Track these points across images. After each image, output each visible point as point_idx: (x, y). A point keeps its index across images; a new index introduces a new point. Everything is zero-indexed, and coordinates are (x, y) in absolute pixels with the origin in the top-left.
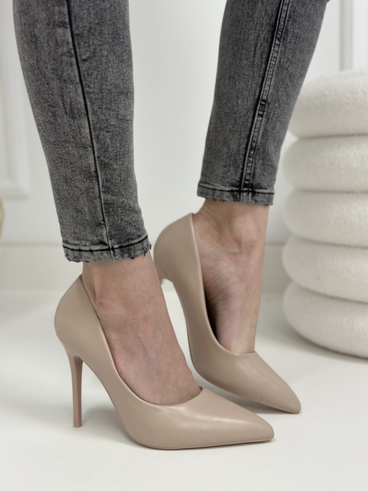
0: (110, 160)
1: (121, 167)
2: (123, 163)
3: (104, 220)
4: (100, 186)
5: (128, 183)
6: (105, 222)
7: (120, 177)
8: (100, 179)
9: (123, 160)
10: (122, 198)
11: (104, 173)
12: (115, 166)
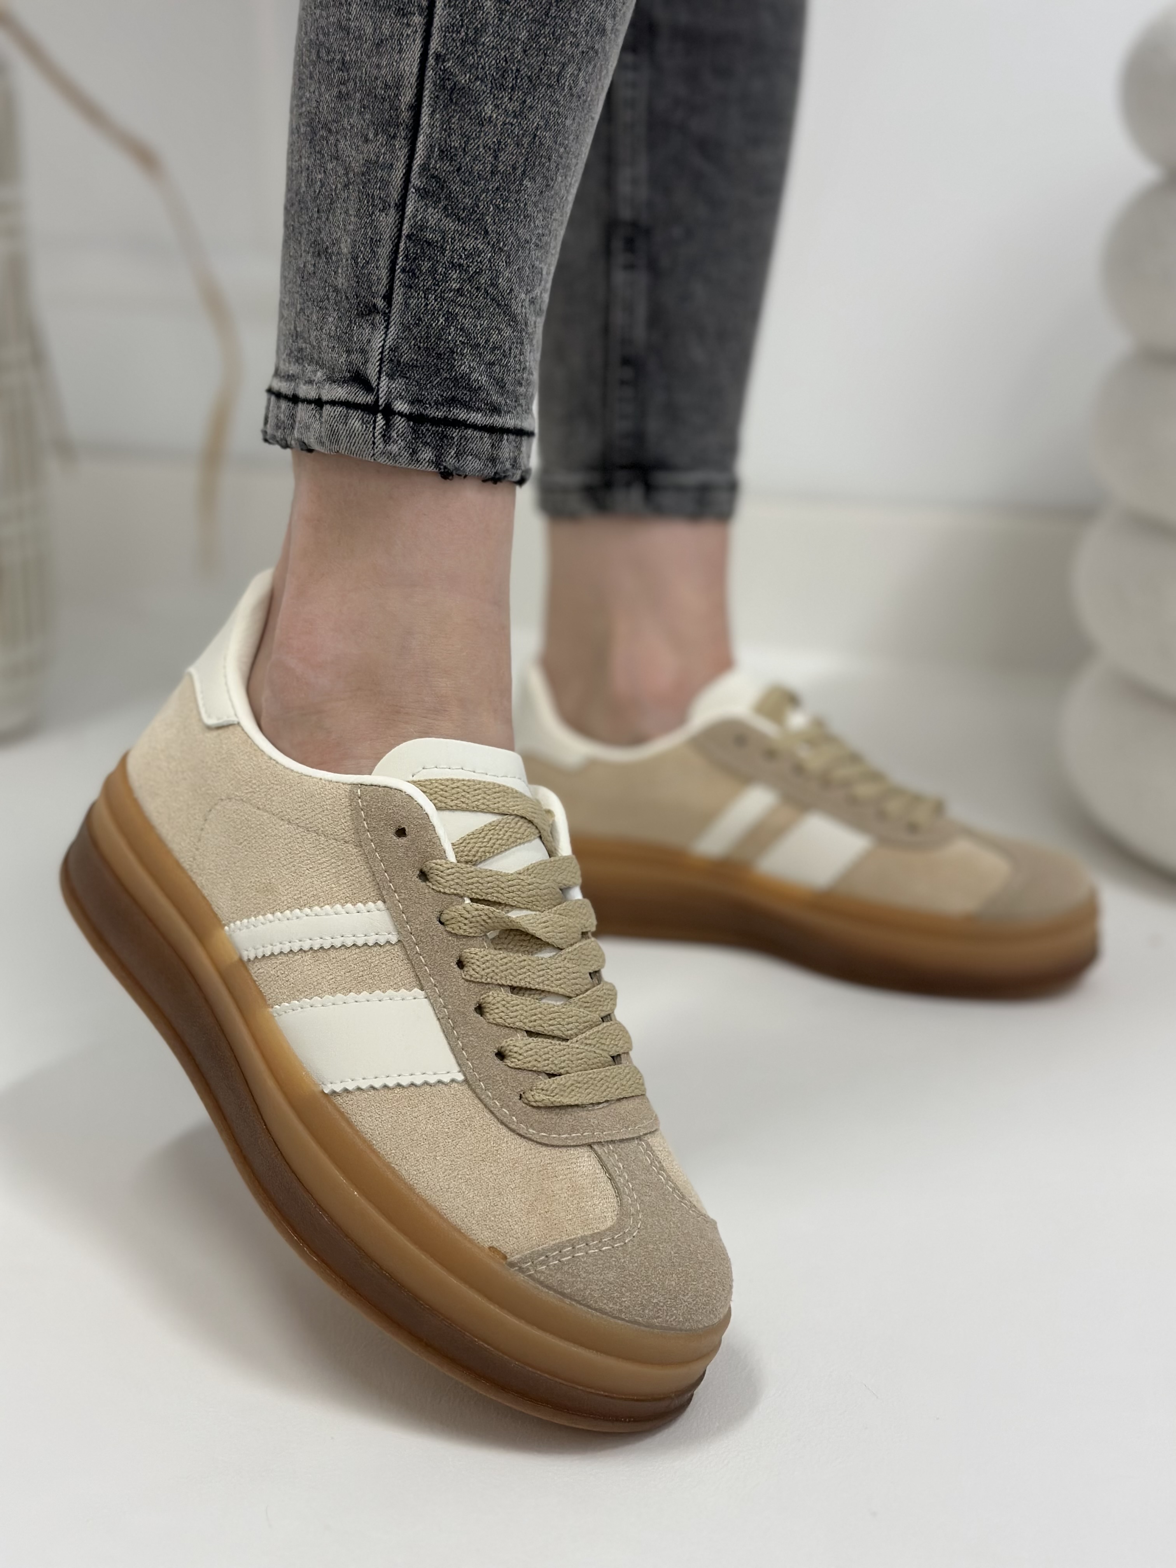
0: (477, 78)
1: (512, 125)
2: (521, 112)
3: (388, 297)
4: (415, 168)
5: (518, 192)
6: (390, 304)
7: (496, 157)
8: (421, 138)
9: (525, 102)
10: (476, 238)
11: (442, 124)
12: (488, 109)
